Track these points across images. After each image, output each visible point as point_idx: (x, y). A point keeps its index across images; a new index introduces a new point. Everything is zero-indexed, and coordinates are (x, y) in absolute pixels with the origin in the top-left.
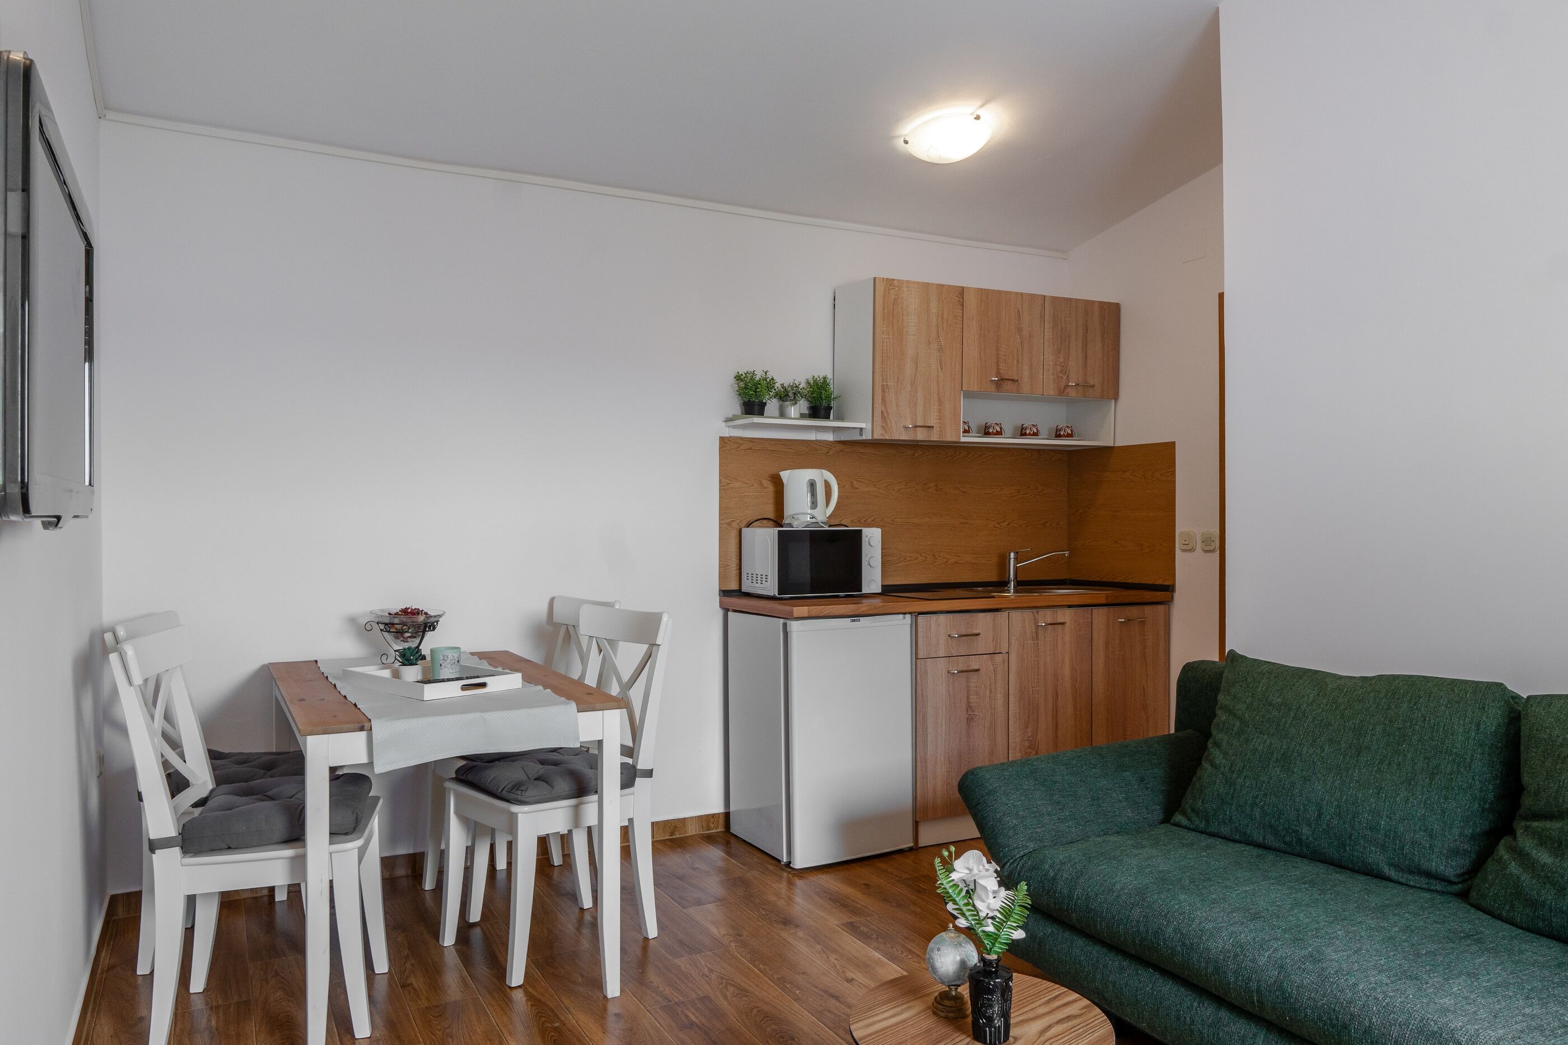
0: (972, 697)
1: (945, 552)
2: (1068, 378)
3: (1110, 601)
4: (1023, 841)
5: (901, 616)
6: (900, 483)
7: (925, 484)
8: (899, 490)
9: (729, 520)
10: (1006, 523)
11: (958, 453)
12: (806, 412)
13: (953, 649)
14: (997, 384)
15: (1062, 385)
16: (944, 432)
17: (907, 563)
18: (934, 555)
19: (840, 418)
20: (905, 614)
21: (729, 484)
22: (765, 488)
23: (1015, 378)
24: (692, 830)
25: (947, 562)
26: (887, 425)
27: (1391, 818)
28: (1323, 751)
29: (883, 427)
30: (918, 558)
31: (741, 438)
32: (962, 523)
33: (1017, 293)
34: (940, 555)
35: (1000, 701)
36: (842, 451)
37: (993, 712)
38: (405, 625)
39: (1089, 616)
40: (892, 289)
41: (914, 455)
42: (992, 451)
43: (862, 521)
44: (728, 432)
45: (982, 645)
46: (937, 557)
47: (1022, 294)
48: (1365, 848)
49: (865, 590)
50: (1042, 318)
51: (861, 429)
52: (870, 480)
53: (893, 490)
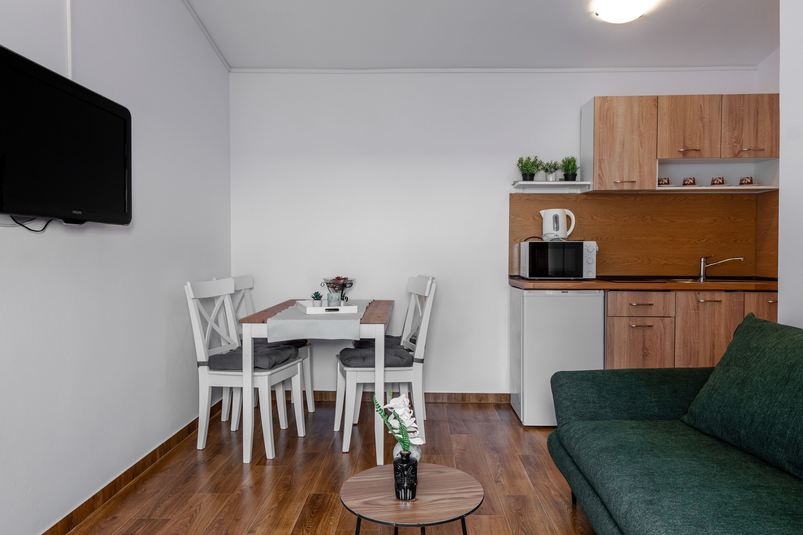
0: (647, 342)
1: (658, 257)
2: (741, 146)
3: (758, 289)
4: (569, 415)
5: (598, 291)
6: (625, 216)
7: (644, 217)
8: (625, 221)
9: (515, 238)
10: (705, 240)
11: (668, 198)
12: (563, 178)
13: (633, 312)
14: (684, 153)
15: (737, 151)
16: (643, 184)
17: (630, 263)
18: (650, 259)
19: (582, 180)
20: (600, 290)
21: (515, 218)
22: (537, 220)
23: (698, 148)
24: (491, 400)
25: (658, 264)
26: (602, 182)
27: (794, 429)
28: (765, 380)
29: (600, 183)
30: (637, 261)
31: (522, 194)
32: (671, 240)
33: (699, 96)
34: (654, 259)
35: (668, 346)
36: (586, 199)
37: (663, 352)
38: (334, 284)
39: (742, 298)
40: (606, 102)
41: (635, 200)
42: (694, 196)
43: (599, 239)
44: (515, 191)
45: (653, 312)
46: (651, 260)
47: (703, 95)
48: (775, 448)
49: (585, 276)
50: (720, 109)
51: (589, 185)
52: (604, 215)
53: (621, 221)
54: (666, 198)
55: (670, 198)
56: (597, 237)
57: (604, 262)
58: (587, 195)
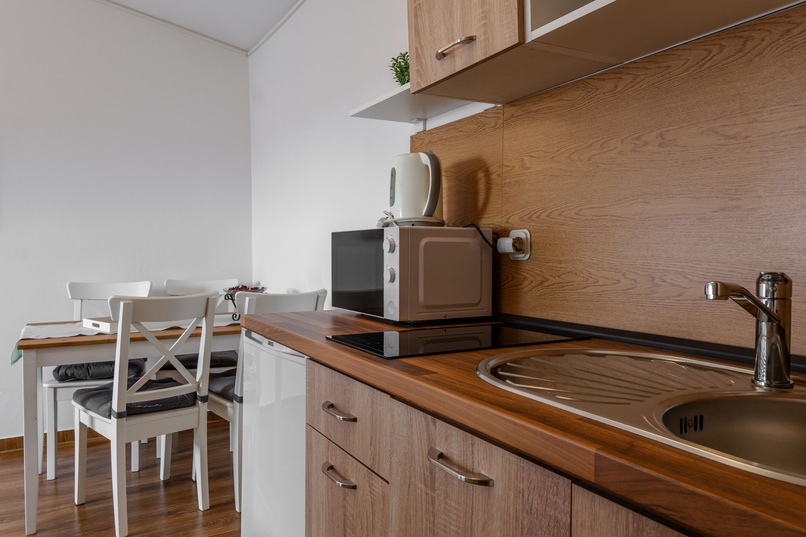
6: (591, 145)
7: (638, 138)
8: (590, 159)
13: (331, 427)
16: (490, 39)
25: (680, 295)
26: (421, 67)
31: (424, 133)
32: (723, 209)
34: (665, 278)
41: (616, 87)
43: (534, 217)
46: (657, 281)
52: (545, 152)
53: (581, 161)
54: (710, 52)
55: (722, 47)
56: (532, 213)
57: (543, 282)
58: (514, 106)
